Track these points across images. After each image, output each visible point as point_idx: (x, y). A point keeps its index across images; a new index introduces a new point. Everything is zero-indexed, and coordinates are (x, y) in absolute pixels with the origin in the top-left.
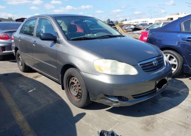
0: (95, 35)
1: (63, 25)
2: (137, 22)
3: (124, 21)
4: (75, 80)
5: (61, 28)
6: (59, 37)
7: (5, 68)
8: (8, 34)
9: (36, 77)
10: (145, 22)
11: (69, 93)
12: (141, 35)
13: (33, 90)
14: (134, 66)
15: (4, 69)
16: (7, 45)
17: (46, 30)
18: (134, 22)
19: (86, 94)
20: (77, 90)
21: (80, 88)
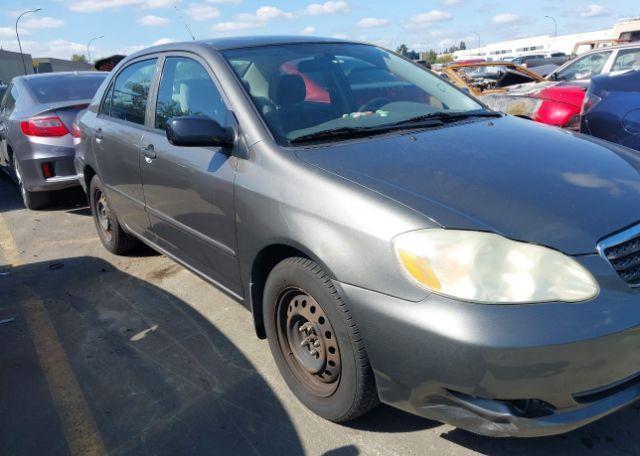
0: (382, 113)
1: (252, 76)
2: (504, 52)
3: (457, 49)
4: (308, 307)
5: (244, 89)
6: (240, 133)
7: (56, 239)
8: (64, 118)
9: (162, 274)
10: (533, 48)
11: (287, 354)
12: (539, 103)
13: (148, 330)
14: (581, 256)
15: (52, 244)
16: (61, 155)
17: (191, 98)
18: (491, 53)
19: (361, 375)
20: (320, 350)
21: (331, 342)
